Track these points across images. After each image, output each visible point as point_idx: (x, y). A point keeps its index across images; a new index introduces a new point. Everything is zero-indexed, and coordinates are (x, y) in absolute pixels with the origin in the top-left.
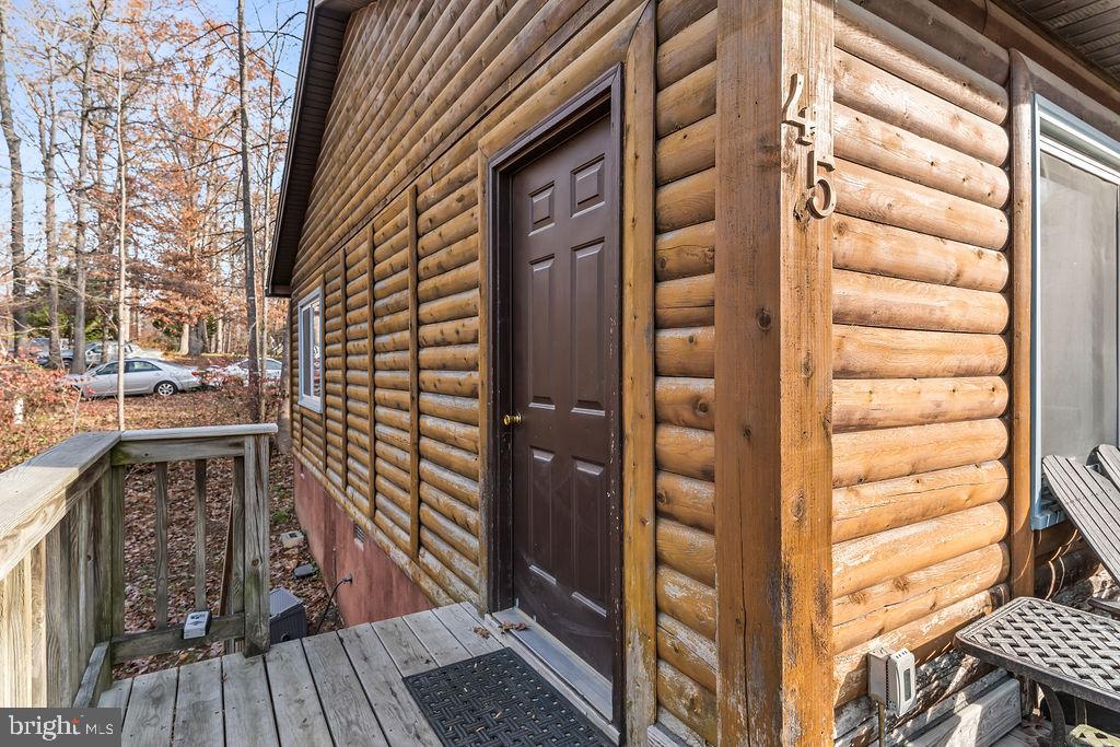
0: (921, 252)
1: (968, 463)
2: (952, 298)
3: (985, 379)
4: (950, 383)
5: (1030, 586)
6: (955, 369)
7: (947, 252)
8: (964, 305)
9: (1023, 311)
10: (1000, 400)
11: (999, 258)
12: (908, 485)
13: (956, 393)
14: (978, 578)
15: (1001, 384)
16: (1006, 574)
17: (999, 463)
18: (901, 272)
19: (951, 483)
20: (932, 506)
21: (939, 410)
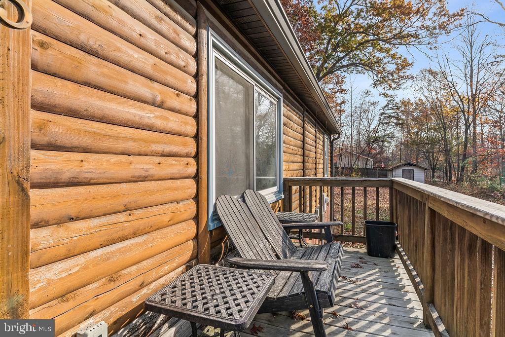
0: (131, 82)
1: (172, 202)
2: (157, 114)
3: (183, 159)
4: (157, 159)
5: (207, 257)
6: (160, 152)
7: (154, 88)
8: (167, 119)
9: (203, 128)
10: (192, 170)
11: (191, 100)
12: (122, 217)
13: (161, 165)
14: (176, 260)
15: (192, 161)
16: (195, 254)
17: (192, 201)
18: (115, 90)
19: (158, 213)
20: (141, 228)
21: (147, 174)
